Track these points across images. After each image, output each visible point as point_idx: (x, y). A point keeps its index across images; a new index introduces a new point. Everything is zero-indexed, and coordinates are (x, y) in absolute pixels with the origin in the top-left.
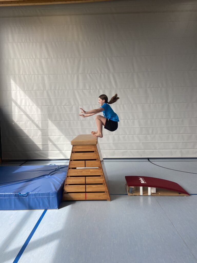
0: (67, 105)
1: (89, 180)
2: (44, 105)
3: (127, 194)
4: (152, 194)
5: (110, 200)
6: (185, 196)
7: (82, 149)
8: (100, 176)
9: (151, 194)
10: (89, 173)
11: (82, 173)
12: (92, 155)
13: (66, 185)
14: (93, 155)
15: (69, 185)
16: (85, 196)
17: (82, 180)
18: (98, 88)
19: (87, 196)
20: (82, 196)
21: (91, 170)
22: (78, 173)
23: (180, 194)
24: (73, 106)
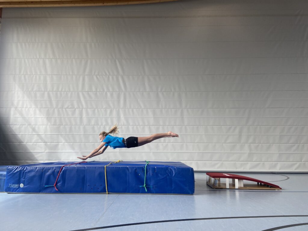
0: (69, 107)
2: (43, 107)
18: (106, 90)
24: (77, 109)
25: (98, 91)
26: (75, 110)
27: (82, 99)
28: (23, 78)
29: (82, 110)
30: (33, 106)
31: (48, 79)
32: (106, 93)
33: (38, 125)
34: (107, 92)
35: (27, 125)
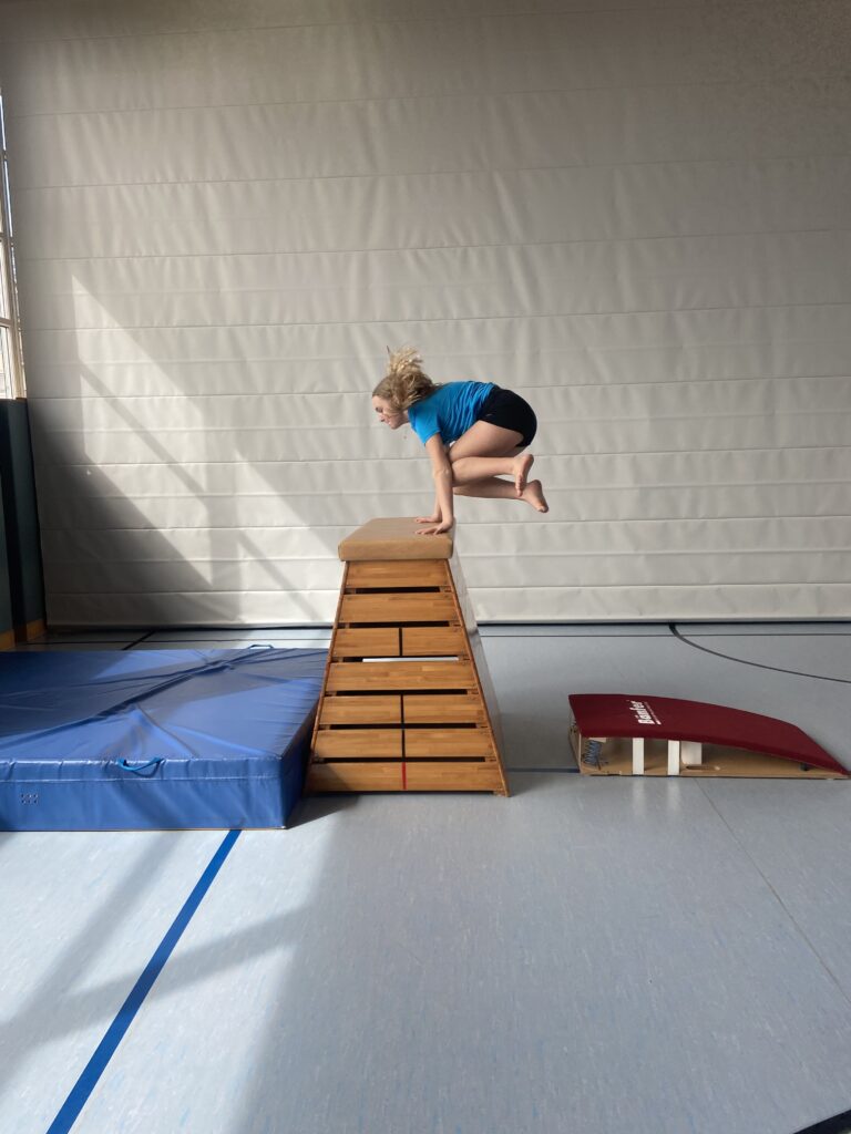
0: (316, 391)
1: (417, 709)
2: (219, 391)
3: (578, 771)
4: (686, 772)
5: (508, 790)
6: (830, 781)
7: (388, 576)
8: (463, 692)
9: (680, 770)
10: (419, 678)
11: (387, 679)
12: (430, 604)
13: (320, 728)
14: (435, 605)
15: (334, 727)
16: (400, 776)
17: (388, 709)
18: (455, 312)
19: (408, 776)
20: (389, 774)
21: (426, 669)
22: (369, 681)
23: (806, 770)
24: (346, 396)
25: (424, 317)
26: (341, 397)
28: (122, 272)
31: (224, 272)
32: (457, 326)
34: (463, 322)
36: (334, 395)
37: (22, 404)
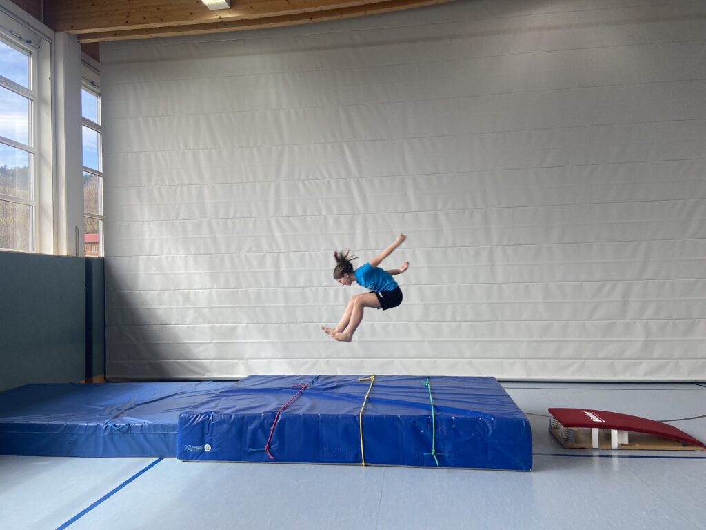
0: (252, 251)
2: (202, 252)
18: (324, 212)
24: (267, 254)
25: (308, 214)
26: (265, 255)
27: (277, 233)
28: (156, 194)
29: (278, 255)
30: (182, 251)
31: (207, 192)
32: (325, 218)
33: (194, 288)
34: (328, 217)
35: (173, 288)
36: (262, 254)
37: (102, 260)
